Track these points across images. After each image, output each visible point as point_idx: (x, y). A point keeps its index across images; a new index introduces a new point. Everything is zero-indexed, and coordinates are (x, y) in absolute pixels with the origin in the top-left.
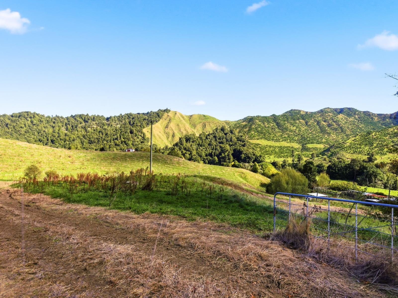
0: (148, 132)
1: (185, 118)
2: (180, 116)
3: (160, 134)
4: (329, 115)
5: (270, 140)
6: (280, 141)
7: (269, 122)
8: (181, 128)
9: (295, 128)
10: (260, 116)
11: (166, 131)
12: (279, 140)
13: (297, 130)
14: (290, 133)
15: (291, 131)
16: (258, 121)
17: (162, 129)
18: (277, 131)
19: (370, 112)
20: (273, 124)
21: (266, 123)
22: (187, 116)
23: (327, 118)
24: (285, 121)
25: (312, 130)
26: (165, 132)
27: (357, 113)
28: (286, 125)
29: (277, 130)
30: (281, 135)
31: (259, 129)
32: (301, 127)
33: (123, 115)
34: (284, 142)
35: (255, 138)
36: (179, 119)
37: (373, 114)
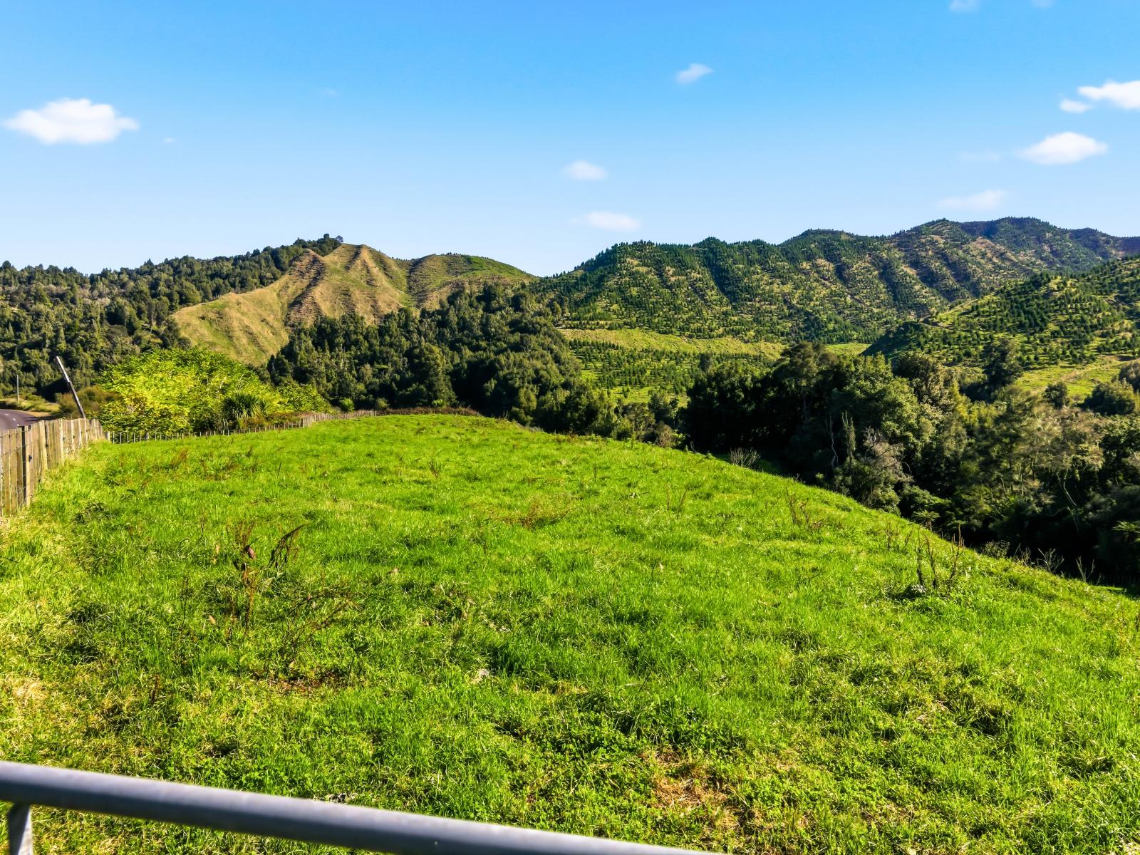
0: (203, 318)
1: (395, 268)
2: (371, 264)
3: (256, 327)
4: (933, 243)
5: (672, 333)
6: (714, 333)
7: (682, 266)
8: (359, 306)
9: (787, 288)
10: (650, 244)
11: (294, 316)
12: (712, 330)
13: (797, 296)
14: (766, 307)
15: (771, 299)
16: (636, 262)
17: (277, 308)
18: (714, 297)
19: (1099, 230)
20: (699, 274)
21: (670, 270)
22: (400, 263)
23: (926, 251)
24: (751, 263)
25: (857, 297)
26: (289, 319)
27: (1048, 235)
28: (755, 277)
29: (712, 294)
30: (726, 314)
31: (634, 291)
32: (815, 284)
33: (156, 262)
34: (729, 338)
35: (602, 322)
36: (365, 272)
37: (1109, 240)
